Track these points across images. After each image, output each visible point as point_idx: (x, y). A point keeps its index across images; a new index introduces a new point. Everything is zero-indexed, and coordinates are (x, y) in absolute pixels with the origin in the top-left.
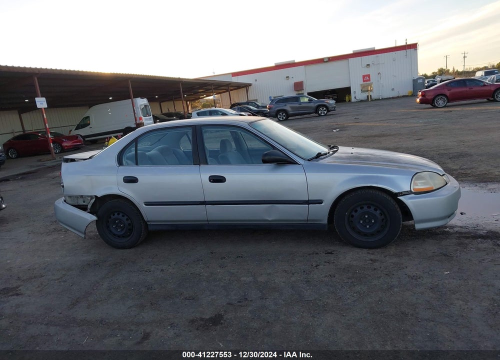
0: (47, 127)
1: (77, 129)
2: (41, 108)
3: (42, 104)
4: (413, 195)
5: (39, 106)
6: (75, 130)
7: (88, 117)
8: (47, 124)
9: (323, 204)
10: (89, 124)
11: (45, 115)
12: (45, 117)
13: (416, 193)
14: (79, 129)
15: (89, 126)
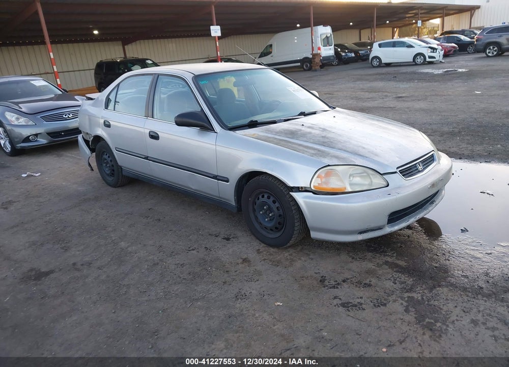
0: (219, 55)
1: (260, 57)
2: (215, 37)
3: (216, 32)
4: (311, 194)
5: (213, 34)
6: (259, 58)
7: (271, 46)
8: (219, 53)
9: (228, 183)
10: (271, 53)
11: (217, 43)
12: (218, 45)
13: (314, 193)
14: (263, 57)
15: (271, 55)
